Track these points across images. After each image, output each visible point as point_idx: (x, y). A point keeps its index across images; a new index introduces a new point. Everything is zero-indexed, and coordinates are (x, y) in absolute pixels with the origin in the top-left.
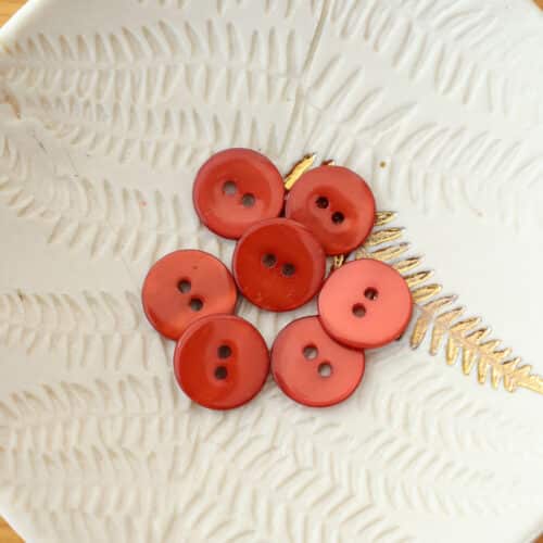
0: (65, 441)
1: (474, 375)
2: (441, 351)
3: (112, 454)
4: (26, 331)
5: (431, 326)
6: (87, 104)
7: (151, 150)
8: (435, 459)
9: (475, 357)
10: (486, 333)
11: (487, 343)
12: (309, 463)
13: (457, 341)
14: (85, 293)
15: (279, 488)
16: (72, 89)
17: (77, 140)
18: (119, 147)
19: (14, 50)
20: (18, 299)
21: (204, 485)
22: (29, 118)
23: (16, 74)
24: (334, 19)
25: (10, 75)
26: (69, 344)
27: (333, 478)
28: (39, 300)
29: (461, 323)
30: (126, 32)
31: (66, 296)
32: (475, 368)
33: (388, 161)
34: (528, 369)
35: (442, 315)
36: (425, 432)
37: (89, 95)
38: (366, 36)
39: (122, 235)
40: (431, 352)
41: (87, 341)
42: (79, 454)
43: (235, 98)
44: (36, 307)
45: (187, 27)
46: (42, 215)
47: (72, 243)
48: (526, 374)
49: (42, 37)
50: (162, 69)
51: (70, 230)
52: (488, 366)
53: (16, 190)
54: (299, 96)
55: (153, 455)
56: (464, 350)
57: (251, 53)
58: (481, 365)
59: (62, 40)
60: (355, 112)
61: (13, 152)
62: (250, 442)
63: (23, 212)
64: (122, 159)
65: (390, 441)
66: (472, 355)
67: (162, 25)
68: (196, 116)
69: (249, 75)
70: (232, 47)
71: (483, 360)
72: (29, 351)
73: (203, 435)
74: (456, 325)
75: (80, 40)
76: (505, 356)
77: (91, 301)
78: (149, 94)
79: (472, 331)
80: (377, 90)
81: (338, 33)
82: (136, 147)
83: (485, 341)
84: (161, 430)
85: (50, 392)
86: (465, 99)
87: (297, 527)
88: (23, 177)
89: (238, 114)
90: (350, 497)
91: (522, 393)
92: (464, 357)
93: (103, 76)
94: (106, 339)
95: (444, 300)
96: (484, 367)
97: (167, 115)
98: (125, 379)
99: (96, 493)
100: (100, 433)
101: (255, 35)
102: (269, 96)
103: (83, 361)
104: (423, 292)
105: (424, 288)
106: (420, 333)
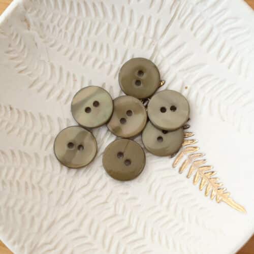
0: (14, 177)
1: (204, 191)
3: (33, 187)
4: (8, 124)
5: (191, 164)
6: (61, 31)
7: (84, 59)
8: (177, 225)
10: (214, 173)
12: (120, 212)
13: (200, 174)
14: (40, 114)
15: (106, 219)
16: (56, 22)
17: (52, 46)
18: (70, 53)
20: (9, 109)
21: (71, 211)
22: (33, 31)
23: (32, 10)
24: (179, 18)
25: (29, 10)
26: (27, 134)
30: (85, 3)
31: (31, 113)
32: (205, 187)
33: (189, 87)
34: (228, 194)
35: (196, 161)
36: (175, 211)
37: (63, 26)
38: (192, 29)
39: (62, 92)
40: (187, 177)
41: (35, 135)
42: (18, 183)
43: (127, 43)
44: (16, 116)
45: (113, 7)
46: (29, 75)
47: (39, 91)
48: (227, 196)
50: (97, 23)
51: (40, 84)
52: (211, 189)
53: (20, 62)
54: (156, 50)
55: (51, 193)
56: (202, 179)
57: (139, 25)
58: (209, 187)
60: (179, 62)
63: (21, 72)
64: (71, 59)
65: (158, 212)
66: (205, 182)
67: (102, 4)
68: (108, 47)
69: (136, 34)
70: (131, 20)
72: (9, 133)
73: (77, 189)
74: (202, 167)
75: (63, 2)
76: (219, 186)
77: (41, 118)
78: (89, 33)
79: (208, 171)
80: (191, 54)
81: (179, 24)
82: (78, 56)
83: (213, 177)
84: (58, 182)
85: (13, 153)
86: (229, 68)
87: (107, 241)
88: (25, 56)
89: (127, 51)
90: (135, 232)
91: (222, 203)
92: (201, 181)
93: (70, 20)
94: (44, 137)
95: (199, 154)
96: (209, 189)
97: (95, 45)
98: (48, 156)
99: (22, 202)
100: (31, 177)
101: (142, 17)
102: (142, 47)
103: (31, 143)
104: (190, 149)
105: (191, 147)
106: (185, 167)
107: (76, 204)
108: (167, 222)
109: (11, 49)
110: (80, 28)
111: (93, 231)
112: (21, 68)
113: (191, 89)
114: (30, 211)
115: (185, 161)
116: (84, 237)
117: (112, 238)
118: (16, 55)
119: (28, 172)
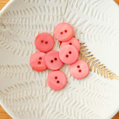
0: (20, 96)
1: (104, 76)
2: (96, 72)
3: (30, 98)
4: (10, 74)
5: (94, 66)
6: (20, 25)
7: (33, 34)
8: (97, 94)
9: (104, 72)
10: (106, 67)
11: (106, 69)
13: (99, 69)
14: (21, 64)
15: (65, 102)
16: (16, 22)
17: (18, 32)
18: (27, 33)
19: (3, 15)
20: (8, 67)
21: (49, 102)
22: (8, 29)
23: (4, 20)
24: (70, 4)
26: (19, 75)
27: (76, 100)
28: (12, 67)
29: (100, 65)
30: (27, 9)
31: (18, 66)
33: (83, 32)
35: (96, 64)
36: (94, 89)
37: (20, 23)
38: (77, 7)
39: (28, 52)
40: (94, 72)
41: (23, 74)
42: (23, 99)
43: (50, 21)
44: (12, 68)
45: (39, 7)
46: (12, 49)
47: (18, 54)
48: (114, 76)
49: (9, 12)
50: (35, 16)
51: (18, 51)
52: (106, 74)
53: (6, 44)
54: (64, 20)
55: (38, 97)
56: (101, 71)
58: (105, 74)
59: (13, 12)
61: (5, 36)
63: (8, 48)
65: (87, 91)
66: (103, 72)
67: (34, 7)
68: (42, 26)
69: (53, 16)
70: (49, 11)
71: (105, 73)
72: (11, 77)
73: (48, 92)
74: (99, 66)
75: (17, 12)
76: (110, 72)
77: (23, 66)
78: (32, 22)
79: (102, 67)
80: (79, 18)
81: (71, 6)
83: (105, 69)
84: (39, 92)
85: (16, 86)
86: (98, 19)
87: (69, 111)
88: (7, 41)
89: (51, 25)
90: (79, 104)
91: (114, 79)
92: (101, 72)
93: (22, 19)
94: (27, 74)
95: (96, 61)
97: (36, 26)
98: (31, 82)
99: (27, 107)
100: (27, 94)
101: (54, 8)
102: (57, 21)
103: (22, 78)
105: (92, 58)
106: (92, 68)
107: (50, 99)
108: (92, 95)
110: (28, 21)
111: (61, 108)
112: (7, 46)
113: (84, 33)
114: (32, 109)
115: (91, 65)
116: (58, 112)
117: (71, 109)
118: (3, 42)
119: (25, 92)
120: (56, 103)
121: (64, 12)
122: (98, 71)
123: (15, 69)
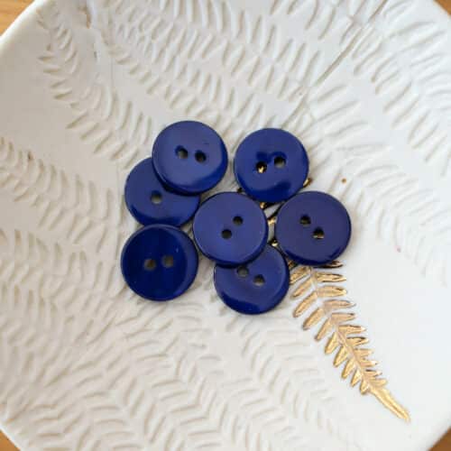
1: (341, 368)
2: (324, 340)
3: (42, 302)
4: (21, 184)
5: (326, 318)
6: (142, 39)
7: (174, 95)
9: (347, 355)
10: (364, 341)
11: (361, 349)
12: (185, 377)
13: (339, 337)
14: (77, 176)
15: (155, 386)
16: (137, 22)
17: (122, 62)
20: (25, 158)
21: (100, 358)
22: (95, 30)
24: (354, 56)
26: (48, 210)
27: (198, 398)
31: (63, 174)
32: (344, 363)
33: (348, 182)
34: (383, 382)
35: (338, 313)
37: (147, 32)
38: (374, 79)
39: (124, 146)
40: (317, 338)
41: (62, 213)
42: (17, 291)
43: (254, 83)
44: (36, 172)
45: (242, 15)
46: (73, 105)
47: (84, 137)
48: (380, 385)
50: (209, 38)
51: (89, 125)
52: (354, 366)
53: (61, 79)
54: (303, 103)
55: (71, 319)
56: (342, 347)
57: (282, 54)
58: (350, 363)
60: (340, 133)
62: (148, 343)
63: (59, 97)
64: (150, 91)
65: (253, 390)
66: (345, 353)
67: (224, 6)
68: (219, 84)
69: (272, 71)
70: (269, 44)
71: (352, 360)
72: (18, 199)
73: (118, 320)
77: (79, 184)
78: (192, 51)
79: (354, 335)
80: (363, 123)
81: (353, 67)
82: (164, 87)
83: (361, 347)
84: (87, 304)
85: (18, 236)
86: (427, 159)
87: (153, 424)
89: (252, 96)
90: (204, 418)
91: (369, 396)
92: (340, 350)
93: (162, 24)
94: (77, 218)
95: (343, 303)
96: (351, 366)
97: (197, 75)
98: (78, 254)
99: (17, 325)
100: (41, 284)
101: (290, 42)
102: (281, 93)
103: (53, 226)
104: (331, 289)
105: (333, 287)
106: (315, 320)
107: (111, 348)
108: (266, 411)
109: (49, 54)
110: (177, 40)
111: (131, 402)
112: (61, 90)
113: (350, 185)
114: (31, 341)
115: (318, 309)
116: (113, 408)
117: (163, 419)
118: (56, 66)
119: (38, 274)
120: (123, 373)
121: (321, 75)
122: (330, 339)
123: (47, 179)
